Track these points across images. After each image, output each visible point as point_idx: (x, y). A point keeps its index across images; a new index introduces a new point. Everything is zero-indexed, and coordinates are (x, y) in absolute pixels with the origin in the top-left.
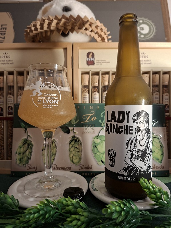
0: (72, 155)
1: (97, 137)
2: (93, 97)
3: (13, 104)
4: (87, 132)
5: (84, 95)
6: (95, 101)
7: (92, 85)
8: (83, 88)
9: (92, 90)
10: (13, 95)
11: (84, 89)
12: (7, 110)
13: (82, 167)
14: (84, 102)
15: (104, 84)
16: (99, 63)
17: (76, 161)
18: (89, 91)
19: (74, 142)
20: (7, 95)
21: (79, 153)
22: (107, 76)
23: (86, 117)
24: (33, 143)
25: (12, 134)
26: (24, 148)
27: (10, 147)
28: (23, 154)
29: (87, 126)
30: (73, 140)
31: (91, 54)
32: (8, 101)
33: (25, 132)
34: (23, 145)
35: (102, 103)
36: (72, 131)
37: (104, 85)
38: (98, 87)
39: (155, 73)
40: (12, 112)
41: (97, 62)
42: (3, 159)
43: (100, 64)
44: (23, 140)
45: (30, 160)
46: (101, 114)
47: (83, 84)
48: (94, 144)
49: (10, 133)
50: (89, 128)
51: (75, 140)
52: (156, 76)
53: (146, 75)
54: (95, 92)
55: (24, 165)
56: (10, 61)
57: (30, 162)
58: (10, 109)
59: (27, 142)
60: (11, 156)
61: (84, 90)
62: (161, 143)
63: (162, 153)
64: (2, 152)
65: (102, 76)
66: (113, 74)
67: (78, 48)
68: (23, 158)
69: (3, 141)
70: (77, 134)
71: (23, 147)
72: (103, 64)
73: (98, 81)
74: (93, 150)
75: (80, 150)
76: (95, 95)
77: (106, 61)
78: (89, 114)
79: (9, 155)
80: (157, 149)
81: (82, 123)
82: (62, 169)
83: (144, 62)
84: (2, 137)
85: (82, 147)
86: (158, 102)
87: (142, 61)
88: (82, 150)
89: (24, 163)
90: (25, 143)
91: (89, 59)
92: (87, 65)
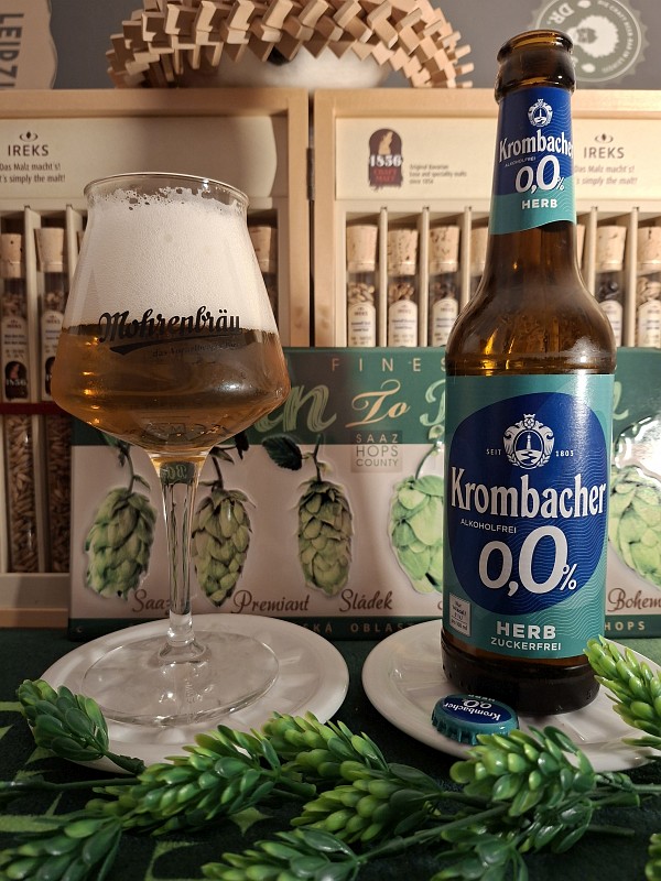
0: (310, 554)
1: (412, 482)
2: (394, 321)
4: (368, 463)
5: (357, 314)
6: (401, 339)
7: (388, 270)
8: (353, 284)
9: (391, 294)
11: (357, 287)
12: (44, 371)
13: (351, 601)
14: (355, 343)
15: (438, 265)
16: (421, 178)
17: (325, 577)
18: (376, 295)
19: (318, 501)
20: (40, 313)
21: (341, 547)
22: (453, 231)
23: (367, 403)
24: (152, 504)
25: (68, 469)
26: (117, 525)
28: (116, 550)
29: (370, 438)
30: (316, 494)
31: (388, 139)
32: (44, 336)
33: (123, 463)
34: (115, 514)
35: (429, 344)
37: (439, 272)
38: (414, 280)
39: (649, 222)
41: (411, 174)
42: (33, 569)
43: (426, 181)
44: (114, 496)
45: (144, 573)
46: (426, 390)
47: (351, 264)
48: (399, 513)
49: (59, 467)
50: (379, 446)
51: (322, 494)
52: (652, 235)
53: (613, 230)
54: (402, 298)
55: (119, 593)
56: (48, 167)
59: (129, 500)
60: (68, 558)
61: (359, 291)
64: (26, 541)
65: (432, 234)
66: (477, 224)
67: (334, 112)
68: (113, 567)
69: (29, 500)
70: (330, 473)
71: (113, 523)
72: (437, 179)
73: (413, 255)
74: (393, 534)
75: (344, 536)
76: (400, 311)
77: (450, 170)
78: (379, 390)
79: (57, 555)
80: (649, 531)
81: (348, 426)
82: (272, 606)
83: (605, 175)
84: (28, 484)
85: (352, 522)
86: (656, 341)
87: (599, 169)
88: (350, 533)
89: (122, 584)
90: (124, 507)
91: (379, 159)
92: (371, 184)
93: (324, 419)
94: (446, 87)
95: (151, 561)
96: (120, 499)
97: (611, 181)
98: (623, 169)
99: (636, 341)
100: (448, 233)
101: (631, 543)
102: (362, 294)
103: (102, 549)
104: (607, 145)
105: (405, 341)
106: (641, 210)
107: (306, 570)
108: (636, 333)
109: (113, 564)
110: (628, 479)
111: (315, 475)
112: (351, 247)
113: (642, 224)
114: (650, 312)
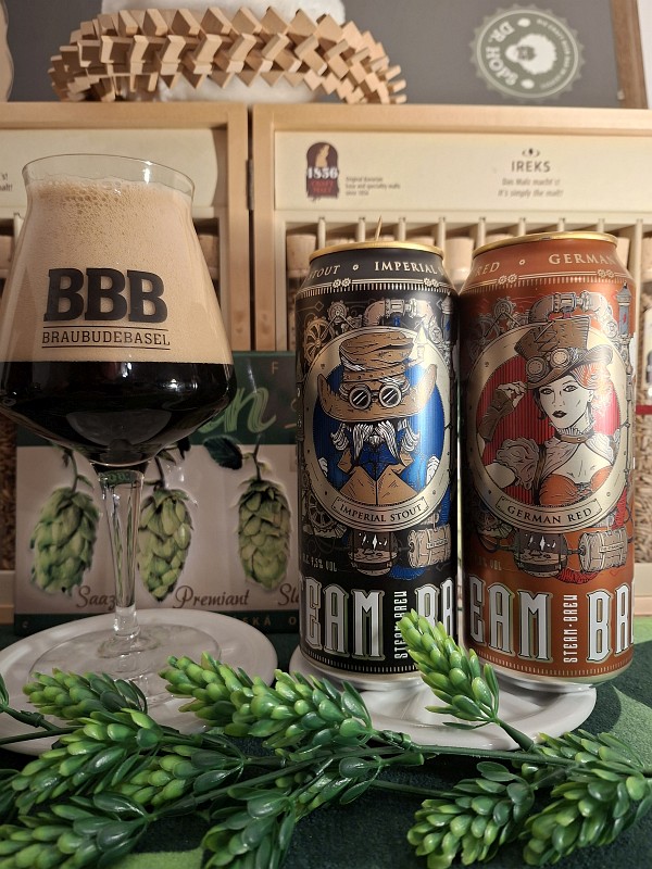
0: (249, 551)
8: (292, 290)
13: (290, 595)
16: (357, 190)
17: (265, 572)
21: (279, 544)
24: (96, 504)
25: (14, 469)
26: (61, 524)
28: (60, 547)
30: (256, 492)
31: (324, 152)
33: (66, 463)
34: (59, 513)
36: (251, 459)
41: (347, 186)
43: (362, 193)
44: (58, 496)
45: (87, 569)
51: (262, 493)
55: (64, 589)
57: (87, 576)
59: (73, 500)
60: (14, 557)
66: (411, 234)
67: (272, 126)
68: (58, 564)
70: (269, 472)
71: (57, 521)
72: (371, 191)
75: (283, 533)
77: (385, 182)
81: (287, 427)
82: (213, 601)
83: (532, 188)
85: (291, 519)
87: (526, 182)
88: (288, 530)
89: (66, 581)
90: (67, 506)
91: (316, 171)
92: (309, 195)
93: (264, 420)
94: (380, 103)
95: (95, 559)
96: (64, 498)
97: (538, 193)
98: (549, 182)
103: (47, 547)
104: (534, 159)
107: (246, 567)
109: (57, 561)
111: (256, 474)
112: (290, 254)
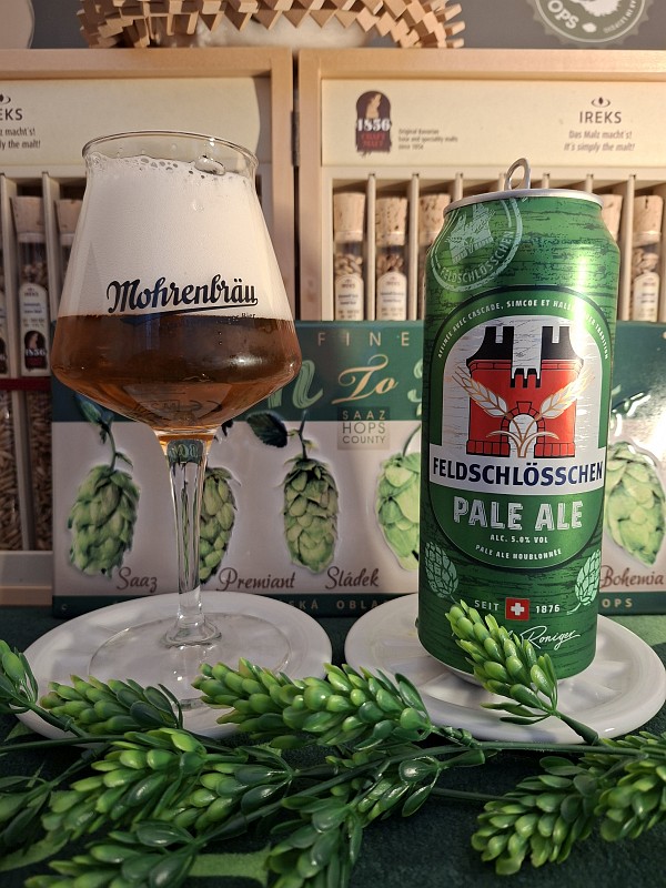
0: (295, 532)
1: (399, 459)
2: (383, 294)
3: (46, 324)
4: (355, 440)
5: (344, 286)
6: (389, 312)
7: (376, 241)
8: (340, 254)
9: (379, 265)
10: (45, 286)
11: (344, 257)
12: (23, 346)
13: (337, 578)
14: (343, 317)
15: (428, 235)
16: (410, 143)
17: (308, 555)
18: (364, 266)
19: (300, 483)
20: (17, 286)
21: (327, 525)
22: (443, 199)
23: (354, 379)
24: (135, 482)
25: (49, 446)
26: (99, 503)
27: (41, 499)
28: (99, 527)
29: (357, 415)
30: (301, 471)
31: (376, 102)
32: (23, 309)
33: (104, 438)
34: (98, 491)
35: (418, 317)
36: (297, 436)
37: (428, 240)
38: (403, 251)
39: (646, 191)
40: (44, 358)
41: (400, 139)
42: (17, 546)
43: (416, 147)
44: (96, 474)
45: (127, 550)
46: (414, 366)
47: (338, 235)
48: (386, 491)
49: (41, 444)
50: (366, 423)
51: (308, 472)
52: (649, 204)
53: (610, 199)
54: (391, 269)
55: (103, 571)
56: (23, 132)
57: (127, 557)
58: (33, 343)
59: (112, 478)
60: (51, 537)
61: (345, 261)
62: (659, 485)
63: (656, 524)
64: (9, 519)
65: (422, 203)
66: (469, 192)
67: (320, 73)
68: (97, 544)
69: (10, 478)
70: (316, 450)
71: (96, 500)
72: (426, 144)
73: (402, 224)
74: (380, 511)
75: (330, 514)
76: (389, 283)
77: (441, 134)
78: (366, 366)
79: (41, 533)
80: (639, 507)
81: (334, 402)
82: (258, 584)
83: (601, 141)
84: (10, 460)
85: (339, 500)
86: (651, 315)
87: (595, 135)
88: (336, 511)
89: (106, 562)
90: (106, 484)
92: (359, 149)
93: (310, 395)
94: (436, 47)
95: (135, 540)
96: (102, 476)
97: (607, 147)
98: (620, 134)
99: (631, 314)
100: (438, 201)
101: (620, 520)
102: (349, 266)
103: (85, 527)
104: (604, 109)
105: (394, 315)
106: (638, 178)
107: (292, 549)
108: (631, 306)
109: (96, 541)
110: (619, 456)
111: (300, 452)
112: (337, 215)
113: (640, 192)
114: (645, 284)
